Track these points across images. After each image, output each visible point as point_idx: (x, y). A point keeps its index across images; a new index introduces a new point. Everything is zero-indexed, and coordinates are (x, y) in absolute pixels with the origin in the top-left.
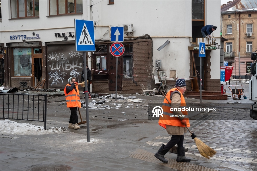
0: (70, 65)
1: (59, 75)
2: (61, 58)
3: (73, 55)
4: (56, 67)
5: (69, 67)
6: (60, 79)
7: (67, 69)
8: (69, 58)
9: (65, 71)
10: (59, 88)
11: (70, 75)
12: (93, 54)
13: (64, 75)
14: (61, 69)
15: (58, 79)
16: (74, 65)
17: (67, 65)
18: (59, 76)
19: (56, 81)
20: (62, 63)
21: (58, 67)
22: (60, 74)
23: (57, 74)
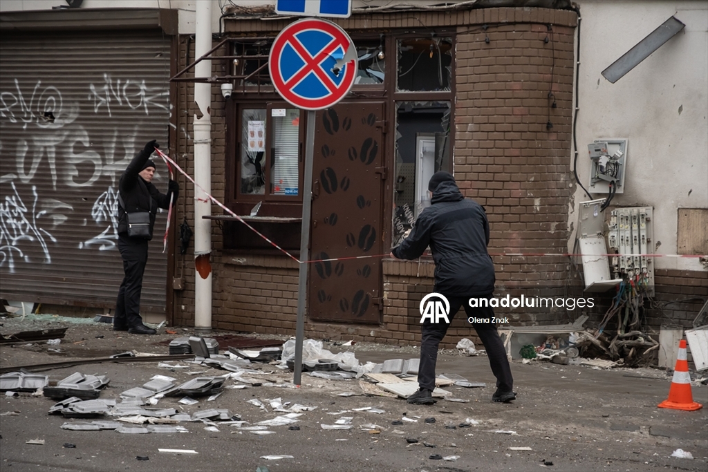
0: (93, 157)
1: (29, 216)
2: (47, 114)
3: (112, 96)
4: (14, 170)
5: (86, 170)
6: (32, 239)
7: (76, 179)
8: (86, 117)
9: (65, 193)
10: (25, 296)
11: (91, 221)
12: (225, 94)
13: (60, 219)
14: (42, 178)
15: (23, 244)
16: (115, 160)
17: (75, 158)
18: (30, 220)
19: (14, 252)
20: (52, 142)
21: (27, 170)
22: (38, 209)
23: (19, 209)
